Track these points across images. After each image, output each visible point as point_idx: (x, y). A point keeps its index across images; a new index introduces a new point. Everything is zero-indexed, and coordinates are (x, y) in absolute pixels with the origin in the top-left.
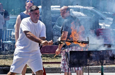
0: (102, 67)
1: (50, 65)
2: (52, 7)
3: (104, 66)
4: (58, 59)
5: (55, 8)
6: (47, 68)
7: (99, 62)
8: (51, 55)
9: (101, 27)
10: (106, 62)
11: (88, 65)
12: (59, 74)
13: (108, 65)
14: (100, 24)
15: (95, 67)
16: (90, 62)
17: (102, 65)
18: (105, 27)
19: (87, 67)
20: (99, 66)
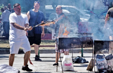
0: (82, 49)
1: (45, 48)
2: (46, 6)
3: (83, 49)
4: (50, 43)
5: (48, 7)
6: (43, 50)
7: (80, 46)
8: (45, 41)
9: (81, 21)
10: (85, 46)
11: (72, 48)
12: (51, 54)
13: (87, 47)
14: (81, 19)
15: (77, 50)
16: (73, 46)
17: (82, 48)
18: (85, 20)
19: (71, 49)
20: (80, 49)
